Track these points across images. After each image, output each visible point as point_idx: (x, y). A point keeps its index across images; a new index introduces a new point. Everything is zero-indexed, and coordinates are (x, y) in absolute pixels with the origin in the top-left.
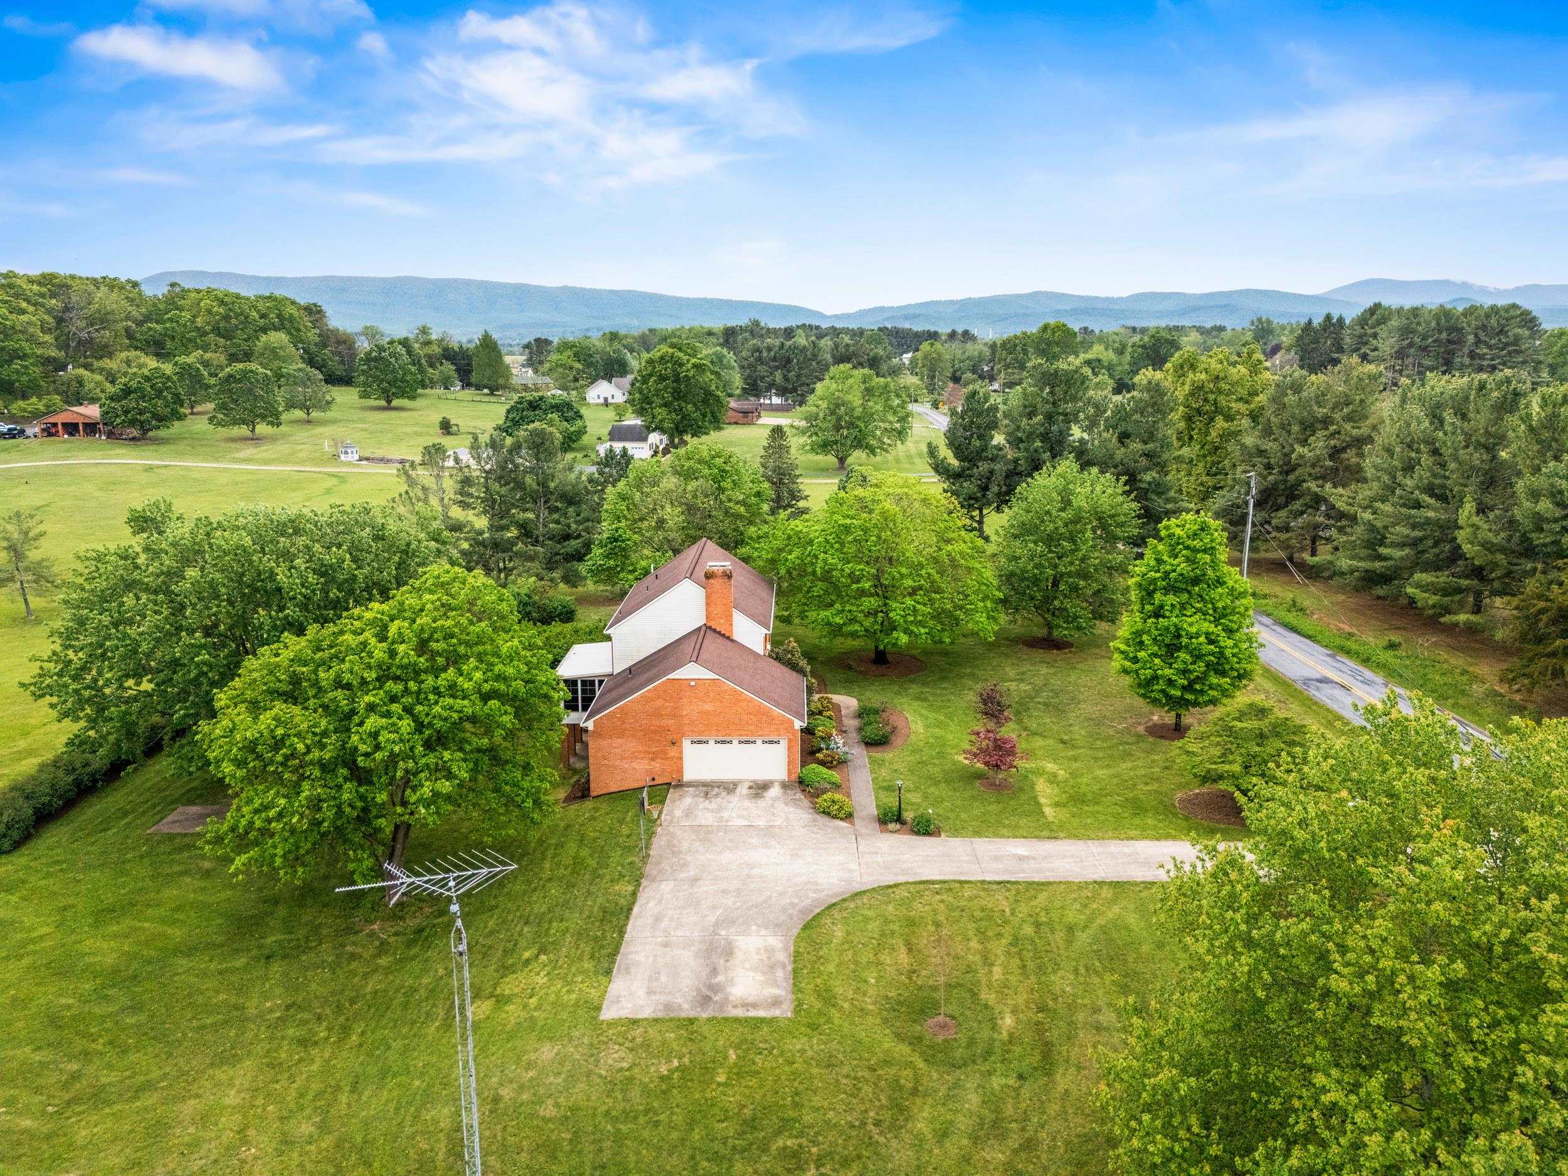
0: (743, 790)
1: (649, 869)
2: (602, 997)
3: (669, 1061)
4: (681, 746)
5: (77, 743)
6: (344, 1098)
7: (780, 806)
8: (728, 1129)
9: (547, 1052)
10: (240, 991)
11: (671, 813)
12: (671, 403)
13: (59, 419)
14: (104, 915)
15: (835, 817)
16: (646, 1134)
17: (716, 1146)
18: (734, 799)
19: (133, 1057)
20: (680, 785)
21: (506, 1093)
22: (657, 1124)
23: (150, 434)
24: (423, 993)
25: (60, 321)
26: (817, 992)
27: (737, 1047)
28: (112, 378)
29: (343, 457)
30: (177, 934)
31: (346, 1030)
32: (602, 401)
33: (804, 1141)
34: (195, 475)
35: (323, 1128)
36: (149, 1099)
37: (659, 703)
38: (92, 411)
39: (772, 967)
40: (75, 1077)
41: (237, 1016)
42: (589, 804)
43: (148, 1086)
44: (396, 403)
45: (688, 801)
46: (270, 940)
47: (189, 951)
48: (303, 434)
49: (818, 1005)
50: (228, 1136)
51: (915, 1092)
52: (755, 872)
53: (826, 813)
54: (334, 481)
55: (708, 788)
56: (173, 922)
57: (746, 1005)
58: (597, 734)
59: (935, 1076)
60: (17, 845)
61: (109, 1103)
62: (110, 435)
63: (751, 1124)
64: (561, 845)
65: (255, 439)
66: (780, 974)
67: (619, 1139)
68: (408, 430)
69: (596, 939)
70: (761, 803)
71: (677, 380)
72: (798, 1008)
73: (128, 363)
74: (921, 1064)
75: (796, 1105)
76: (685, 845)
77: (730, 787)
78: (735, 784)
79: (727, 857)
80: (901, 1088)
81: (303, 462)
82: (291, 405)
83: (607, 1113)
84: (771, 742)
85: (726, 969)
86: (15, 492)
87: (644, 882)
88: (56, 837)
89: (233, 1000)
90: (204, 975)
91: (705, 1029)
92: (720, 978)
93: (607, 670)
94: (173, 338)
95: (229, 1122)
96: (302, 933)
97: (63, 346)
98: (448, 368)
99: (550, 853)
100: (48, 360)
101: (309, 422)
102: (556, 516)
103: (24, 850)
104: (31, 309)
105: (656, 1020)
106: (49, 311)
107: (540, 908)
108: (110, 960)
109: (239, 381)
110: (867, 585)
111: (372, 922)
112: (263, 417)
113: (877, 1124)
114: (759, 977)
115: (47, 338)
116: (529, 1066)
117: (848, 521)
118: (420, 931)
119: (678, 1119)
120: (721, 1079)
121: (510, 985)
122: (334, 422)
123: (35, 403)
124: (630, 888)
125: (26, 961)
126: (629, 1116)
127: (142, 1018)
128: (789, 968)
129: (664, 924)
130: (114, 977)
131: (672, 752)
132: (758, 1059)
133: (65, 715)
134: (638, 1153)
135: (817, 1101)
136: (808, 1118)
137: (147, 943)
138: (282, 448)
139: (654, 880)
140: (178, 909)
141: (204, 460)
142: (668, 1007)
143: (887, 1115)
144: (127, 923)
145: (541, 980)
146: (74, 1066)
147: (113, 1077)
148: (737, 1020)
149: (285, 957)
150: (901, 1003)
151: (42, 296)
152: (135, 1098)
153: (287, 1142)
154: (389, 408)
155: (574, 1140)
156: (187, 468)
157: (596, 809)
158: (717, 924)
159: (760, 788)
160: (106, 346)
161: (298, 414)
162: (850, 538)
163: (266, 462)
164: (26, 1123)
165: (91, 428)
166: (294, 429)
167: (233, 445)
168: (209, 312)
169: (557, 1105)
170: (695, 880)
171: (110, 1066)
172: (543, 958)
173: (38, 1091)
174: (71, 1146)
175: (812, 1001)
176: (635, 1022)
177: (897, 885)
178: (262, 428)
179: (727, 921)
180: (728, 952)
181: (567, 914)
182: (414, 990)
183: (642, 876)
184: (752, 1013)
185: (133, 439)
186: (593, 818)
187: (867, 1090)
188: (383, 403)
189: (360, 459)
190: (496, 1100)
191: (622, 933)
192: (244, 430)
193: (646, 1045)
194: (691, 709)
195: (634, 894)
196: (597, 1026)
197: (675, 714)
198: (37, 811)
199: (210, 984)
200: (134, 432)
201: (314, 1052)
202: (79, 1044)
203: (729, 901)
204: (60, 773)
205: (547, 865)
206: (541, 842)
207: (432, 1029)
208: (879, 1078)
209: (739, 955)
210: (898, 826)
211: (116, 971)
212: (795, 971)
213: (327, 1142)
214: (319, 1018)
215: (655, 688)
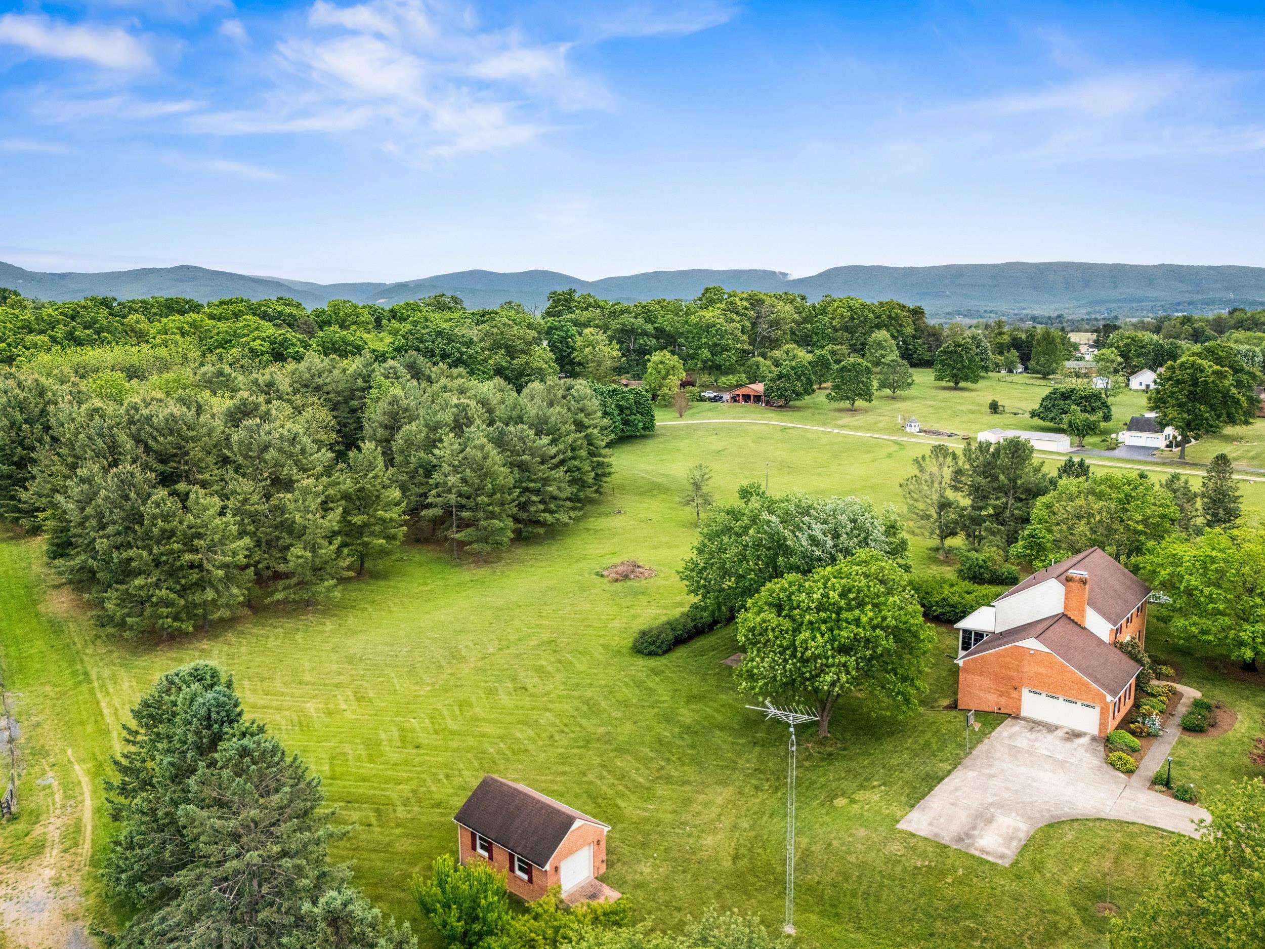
0: (1060, 733)
1: (967, 761)
2: (902, 817)
3: (923, 861)
4: (1020, 692)
5: (695, 607)
6: (765, 818)
7: (1082, 751)
8: (941, 905)
9: (862, 832)
10: (738, 754)
11: (1000, 733)
12: (1185, 403)
13: (742, 391)
14: (692, 699)
15: (1118, 769)
16: (897, 889)
17: (930, 909)
18: (1050, 737)
19: (686, 768)
20: (1017, 717)
21: (835, 843)
22: (904, 887)
23: (791, 403)
24: (818, 785)
25: (754, 324)
26: (1033, 861)
27: (965, 869)
28: (777, 364)
29: (908, 429)
30: (719, 718)
31: (777, 789)
32: (1143, 387)
33: (981, 928)
34: (810, 436)
35: (752, 827)
36: (687, 788)
37: (1008, 659)
38: (759, 388)
39: (1012, 839)
40: (662, 768)
41: (732, 766)
42: (954, 713)
43: (687, 782)
44: (962, 384)
45: (1016, 729)
46: (758, 735)
47: (721, 728)
48: (886, 408)
49: (1028, 867)
50: (713, 816)
51: (1065, 933)
52: (1035, 784)
53: (1112, 764)
54: (896, 448)
55: (1035, 725)
56: (718, 711)
57: (982, 851)
58: (966, 670)
59: (1084, 931)
60: (665, 652)
61: (672, 784)
62: (768, 403)
63: (955, 908)
64: (923, 732)
65: (853, 410)
66: (1015, 843)
67: (881, 886)
68: (964, 408)
69: (915, 787)
70: (1068, 745)
71: (1195, 383)
72: (1016, 863)
73: (787, 352)
74: (1078, 922)
75: (986, 910)
76: (998, 754)
77: (1051, 728)
78: (1057, 728)
79: (1023, 769)
80: (1057, 928)
81: (880, 430)
82: (882, 385)
83: (880, 872)
84: (1088, 706)
85: (982, 829)
86: (709, 439)
87: (959, 767)
88: (681, 652)
89: (734, 758)
90: (725, 742)
91: (951, 854)
92: (976, 833)
93: (991, 629)
94: (817, 334)
95: (715, 810)
96: (774, 736)
97: (752, 342)
98: (1014, 354)
99: (915, 734)
100: (744, 351)
101: (893, 398)
102: (1020, 505)
103: (667, 656)
104: (737, 319)
105: (926, 839)
106: (749, 318)
107: (894, 762)
108: (688, 721)
109: (850, 371)
110: (1221, 607)
111: (809, 742)
112: (861, 396)
113: (1030, 938)
114: (1001, 841)
115: (745, 337)
116: (851, 835)
117: (1214, 554)
118: (830, 754)
119: (917, 889)
120: (949, 880)
121: (860, 796)
122: (913, 398)
123: (732, 379)
124: (949, 768)
125: (656, 710)
126: (892, 878)
127: (694, 752)
128: (1023, 843)
129: (958, 793)
130: (688, 730)
131: (1014, 694)
132: (975, 880)
133: (691, 592)
134: (888, 896)
135: (1000, 913)
136: (989, 919)
137: (705, 718)
138: (869, 418)
139: (966, 767)
140: (723, 706)
141: (818, 425)
142: (936, 835)
143: (1039, 937)
144: (699, 706)
145: (876, 798)
146: (663, 763)
147: (676, 774)
148: (973, 856)
149: (763, 746)
150: (1087, 888)
151: (747, 309)
152: (682, 786)
153: (735, 827)
154: (956, 388)
155: (859, 877)
156: (806, 430)
157: (955, 717)
158: (991, 804)
159: (1075, 735)
160: (777, 340)
161: (887, 392)
162: (1213, 567)
163: (856, 429)
164: (641, 780)
165: (758, 399)
166: (883, 402)
167: (837, 414)
168: (842, 316)
169: (857, 858)
170: (992, 776)
171: (676, 769)
172: (883, 788)
173: (648, 768)
174: (654, 795)
175: (1026, 864)
176: (913, 835)
177: (1133, 823)
178: (860, 403)
179: (1000, 805)
180: (990, 821)
181: (906, 770)
182: (814, 782)
183: (960, 763)
184: (984, 856)
185: (780, 407)
186: (950, 722)
187: (1033, 920)
188: (952, 384)
189: (920, 431)
190: (830, 845)
191: (931, 789)
192: (846, 404)
193: (914, 848)
194: (1029, 669)
195: (949, 772)
196: (892, 829)
197: (1018, 669)
198: (675, 637)
199: (725, 747)
200: (781, 402)
201: (760, 794)
202: (668, 755)
203: (1007, 795)
204: (689, 620)
205: (910, 740)
206: (915, 726)
207: (815, 803)
208: (1046, 918)
209: (994, 825)
210: (1164, 789)
211: (689, 727)
212: (1026, 845)
213: (752, 834)
214: (768, 780)
215: (1006, 650)
